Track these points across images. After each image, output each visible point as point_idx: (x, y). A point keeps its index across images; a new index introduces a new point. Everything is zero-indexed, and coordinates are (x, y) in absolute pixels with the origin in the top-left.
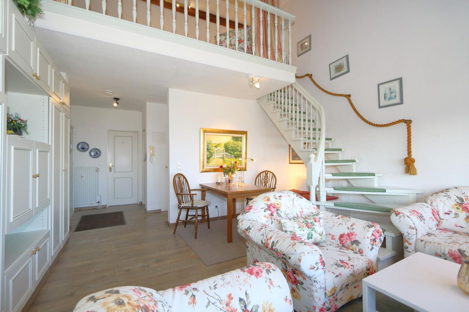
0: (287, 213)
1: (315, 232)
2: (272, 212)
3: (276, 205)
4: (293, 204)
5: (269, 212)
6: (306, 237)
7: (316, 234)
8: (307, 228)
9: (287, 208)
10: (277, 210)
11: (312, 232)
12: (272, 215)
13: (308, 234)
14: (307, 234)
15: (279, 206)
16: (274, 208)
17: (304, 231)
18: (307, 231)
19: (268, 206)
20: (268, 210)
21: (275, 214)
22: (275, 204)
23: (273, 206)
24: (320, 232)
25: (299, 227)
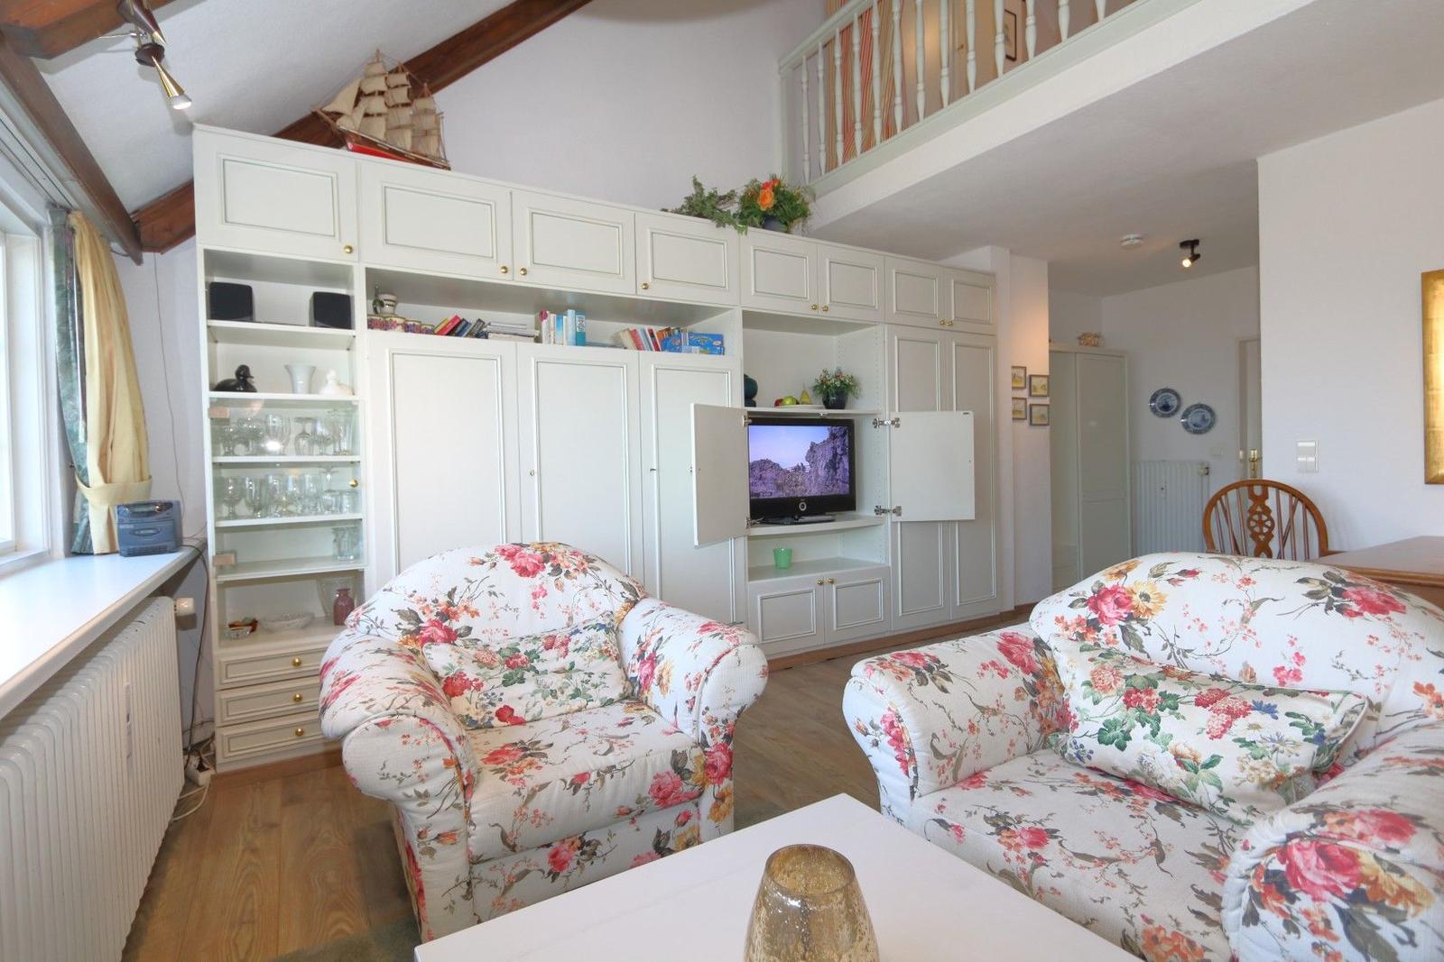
0: (1180, 644)
1: (1154, 734)
2: (1102, 618)
3: (1136, 598)
4: (1245, 620)
5: (1086, 613)
6: (1095, 727)
7: (1152, 747)
8: (1121, 701)
9: (1196, 627)
10: (1130, 617)
11: (1134, 726)
12: (1093, 625)
13: (1110, 726)
14: (1103, 720)
15: (1150, 605)
16: (1119, 604)
17: (1096, 703)
18: (1111, 707)
19: (1099, 591)
20: (1086, 605)
21: (1112, 630)
22: (1133, 592)
23: (1118, 596)
24: (1183, 750)
25: (1088, 684)
